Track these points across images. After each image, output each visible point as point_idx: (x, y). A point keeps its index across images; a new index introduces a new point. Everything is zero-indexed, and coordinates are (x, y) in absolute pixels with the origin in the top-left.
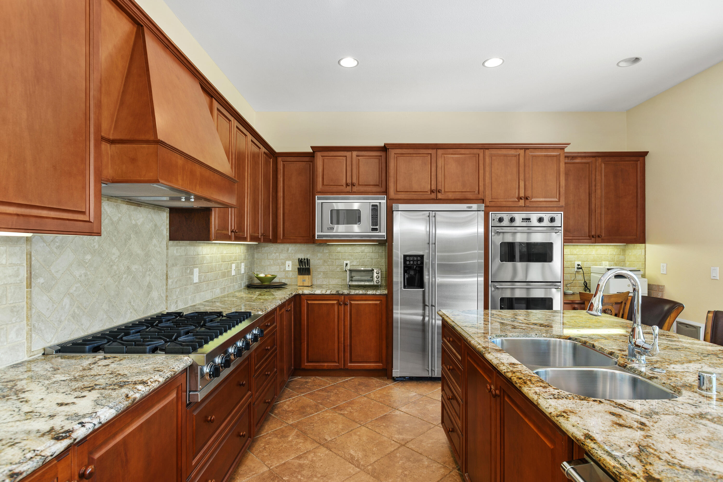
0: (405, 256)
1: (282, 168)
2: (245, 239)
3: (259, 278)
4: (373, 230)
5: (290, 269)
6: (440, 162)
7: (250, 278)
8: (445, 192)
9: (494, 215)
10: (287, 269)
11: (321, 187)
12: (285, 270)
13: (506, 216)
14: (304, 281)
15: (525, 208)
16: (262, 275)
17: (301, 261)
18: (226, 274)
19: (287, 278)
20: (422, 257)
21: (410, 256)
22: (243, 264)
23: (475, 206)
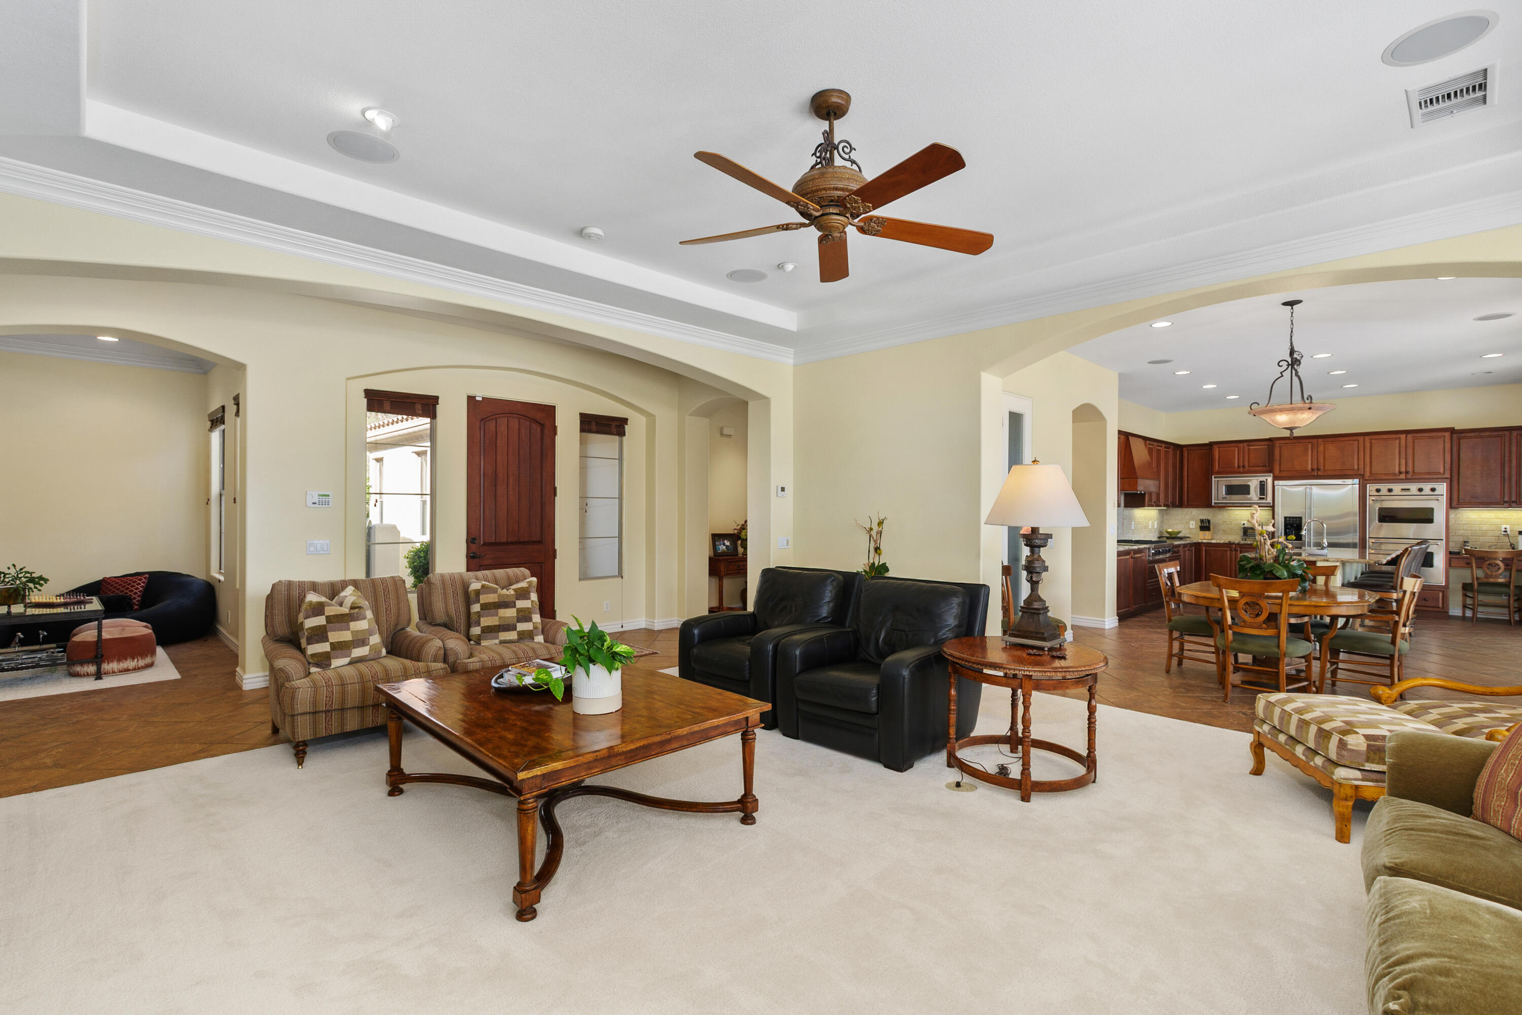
0: (1285, 518)
1: (1186, 455)
2: (1160, 506)
3: (1168, 533)
4: (1261, 499)
5: (1194, 527)
6: (1321, 448)
7: (1161, 532)
8: (1325, 470)
9: (1371, 488)
10: (1191, 527)
11: (1217, 469)
12: (1189, 528)
13: (1384, 487)
14: (1204, 535)
15: (1407, 480)
16: (1170, 530)
17: (1202, 521)
18: (1146, 527)
19: (1191, 533)
20: (1301, 518)
21: (1290, 517)
22: (1156, 522)
23: (1349, 481)
